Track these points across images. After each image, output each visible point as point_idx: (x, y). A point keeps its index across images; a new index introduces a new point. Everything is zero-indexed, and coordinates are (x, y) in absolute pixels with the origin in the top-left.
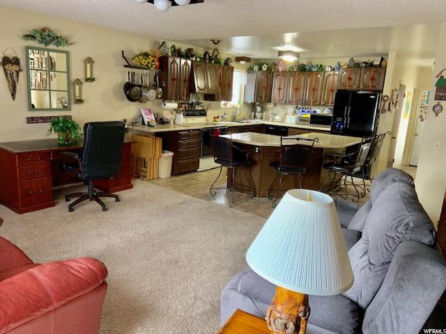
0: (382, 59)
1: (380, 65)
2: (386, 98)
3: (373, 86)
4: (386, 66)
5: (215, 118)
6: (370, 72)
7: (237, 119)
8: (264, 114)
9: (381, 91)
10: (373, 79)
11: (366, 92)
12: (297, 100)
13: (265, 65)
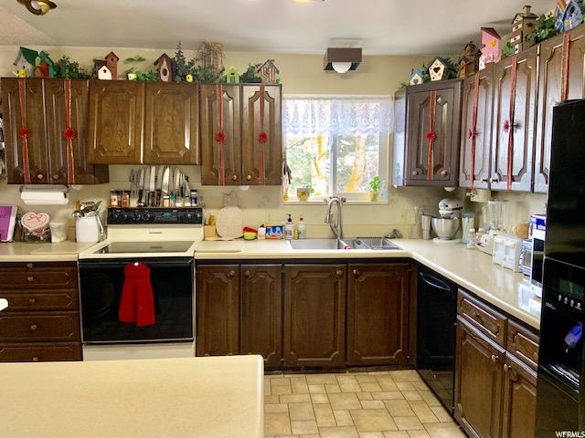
12: (515, 173)
13: (438, 63)
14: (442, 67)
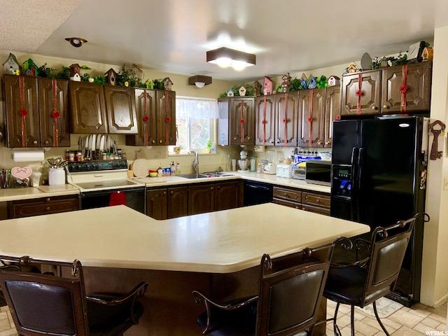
0: (423, 45)
1: (419, 58)
2: (437, 127)
3: (407, 104)
4: (431, 58)
5: (151, 171)
6: (399, 74)
7: (201, 171)
8: (253, 161)
9: (427, 113)
10: (407, 90)
11: (394, 116)
12: (289, 139)
13: (242, 88)
14: (245, 91)
